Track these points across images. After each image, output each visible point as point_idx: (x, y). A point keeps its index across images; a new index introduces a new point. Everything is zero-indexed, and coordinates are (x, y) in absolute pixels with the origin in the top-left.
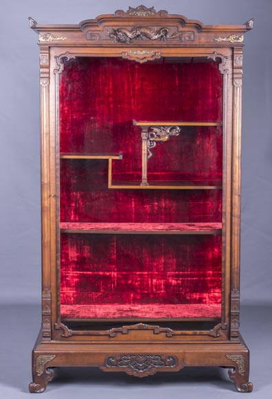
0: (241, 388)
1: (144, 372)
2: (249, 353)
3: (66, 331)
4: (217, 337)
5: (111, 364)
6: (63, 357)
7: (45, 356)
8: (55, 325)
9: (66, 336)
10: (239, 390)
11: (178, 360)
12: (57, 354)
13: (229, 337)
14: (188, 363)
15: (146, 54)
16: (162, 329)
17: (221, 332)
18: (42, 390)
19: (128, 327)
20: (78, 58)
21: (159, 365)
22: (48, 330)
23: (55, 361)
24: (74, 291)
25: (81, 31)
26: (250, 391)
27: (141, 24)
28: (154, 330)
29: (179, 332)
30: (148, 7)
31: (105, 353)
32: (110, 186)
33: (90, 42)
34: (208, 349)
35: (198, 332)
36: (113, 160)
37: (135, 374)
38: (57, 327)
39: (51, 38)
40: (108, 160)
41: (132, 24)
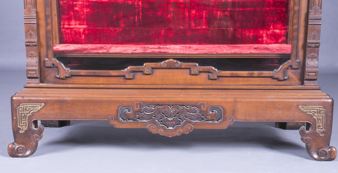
0: (318, 154)
1: (175, 130)
2: (333, 103)
3: (61, 70)
4: (285, 80)
5: (127, 117)
6: (56, 106)
7: (29, 105)
8: (44, 61)
9: (62, 77)
10: (316, 156)
11: (225, 112)
12: (46, 102)
13: (302, 80)
14: (241, 117)
16: (202, 68)
17: (290, 73)
18: (28, 153)
19: (153, 65)
21: (197, 119)
22: (34, 68)
23: (43, 111)
24: (85, 26)
26: (331, 159)
28: (190, 69)
29: (228, 73)
31: (118, 102)
34: (271, 97)
35: (256, 73)
37: (161, 132)
38: (48, 64)
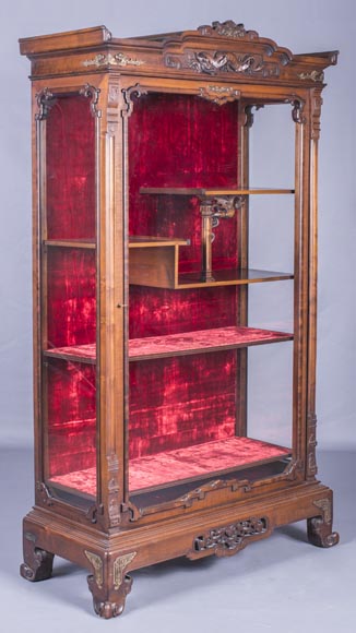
3: (136, 513)
6: (146, 552)
7: (124, 557)
8: (122, 507)
9: (136, 519)
11: (268, 521)
12: (137, 550)
13: (305, 478)
15: (225, 91)
17: (297, 473)
20: (150, 94)
22: (117, 516)
23: (136, 560)
25: (161, 53)
27: (225, 47)
28: (232, 485)
30: (237, 23)
31: (193, 533)
32: (177, 287)
33: (168, 69)
36: (180, 247)
38: (126, 508)
39: (124, 62)
40: (174, 247)
41: (216, 46)
